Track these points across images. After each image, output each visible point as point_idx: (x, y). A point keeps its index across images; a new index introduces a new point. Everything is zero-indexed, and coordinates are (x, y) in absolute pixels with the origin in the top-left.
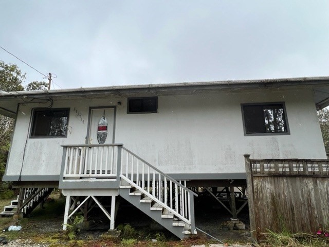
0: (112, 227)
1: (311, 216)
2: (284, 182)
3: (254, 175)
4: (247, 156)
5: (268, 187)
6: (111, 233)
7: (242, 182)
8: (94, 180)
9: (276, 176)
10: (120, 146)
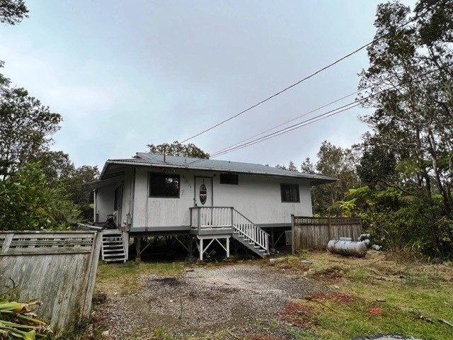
0: (228, 256)
1: (312, 242)
2: (305, 227)
3: (295, 224)
4: (292, 215)
5: (299, 230)
6: (228, 258)
7: (289, 228)
8: (212, 229)
9: (302, 225)
10: (232, 208)
